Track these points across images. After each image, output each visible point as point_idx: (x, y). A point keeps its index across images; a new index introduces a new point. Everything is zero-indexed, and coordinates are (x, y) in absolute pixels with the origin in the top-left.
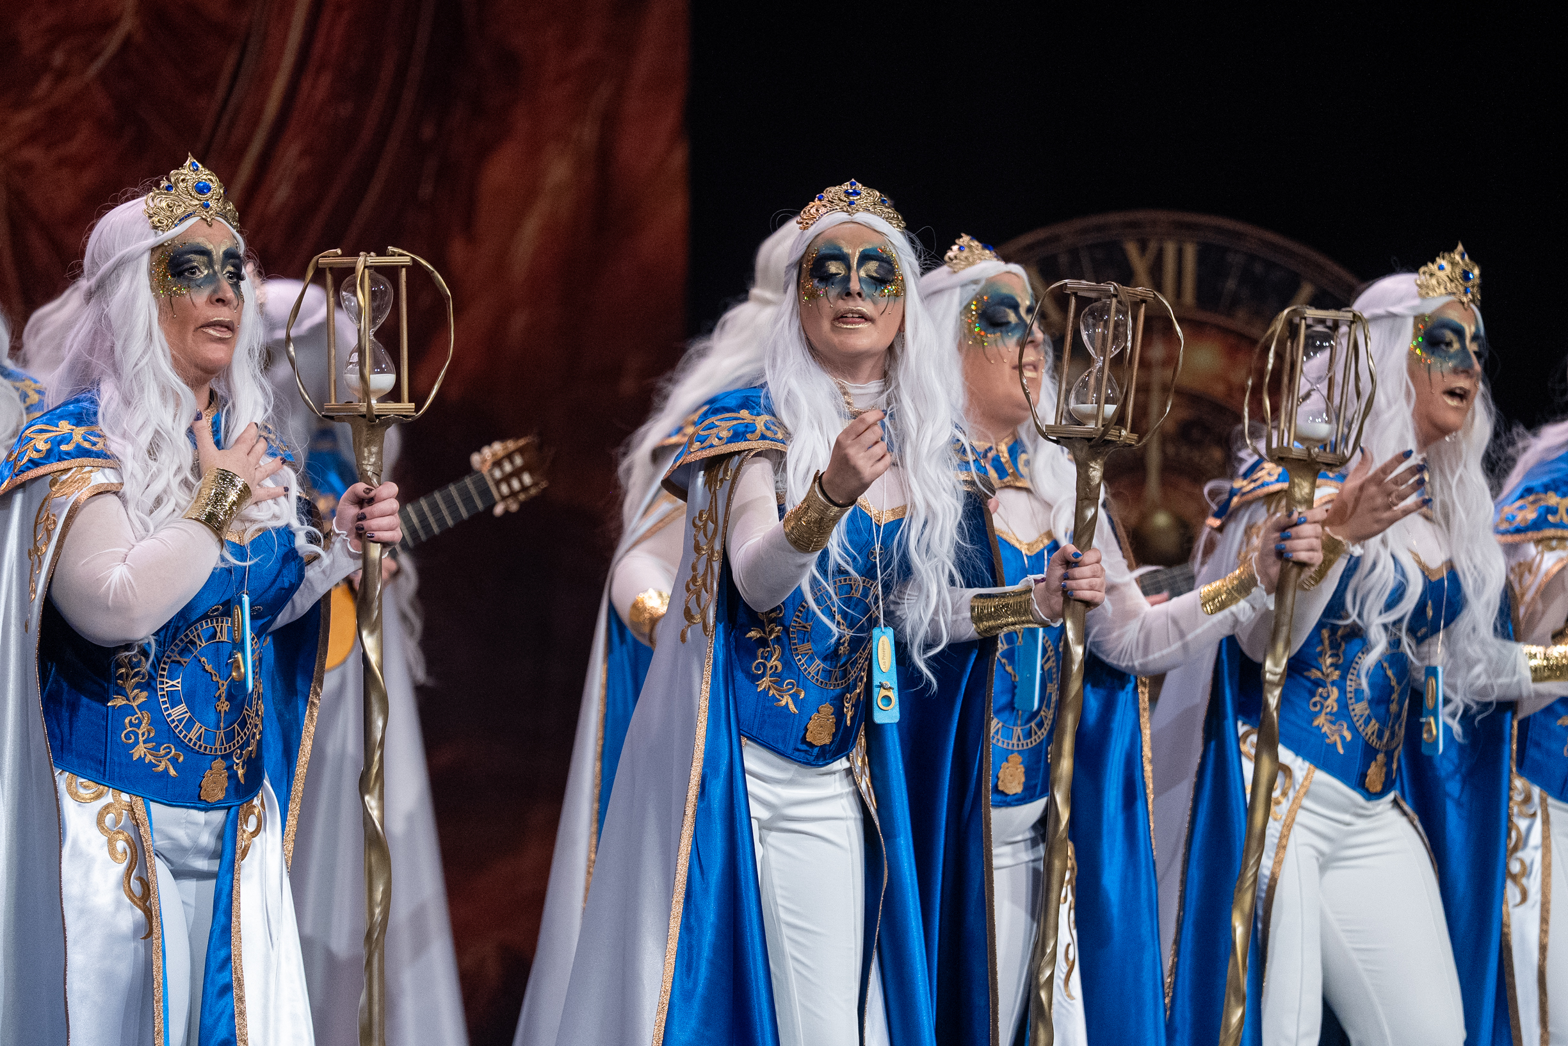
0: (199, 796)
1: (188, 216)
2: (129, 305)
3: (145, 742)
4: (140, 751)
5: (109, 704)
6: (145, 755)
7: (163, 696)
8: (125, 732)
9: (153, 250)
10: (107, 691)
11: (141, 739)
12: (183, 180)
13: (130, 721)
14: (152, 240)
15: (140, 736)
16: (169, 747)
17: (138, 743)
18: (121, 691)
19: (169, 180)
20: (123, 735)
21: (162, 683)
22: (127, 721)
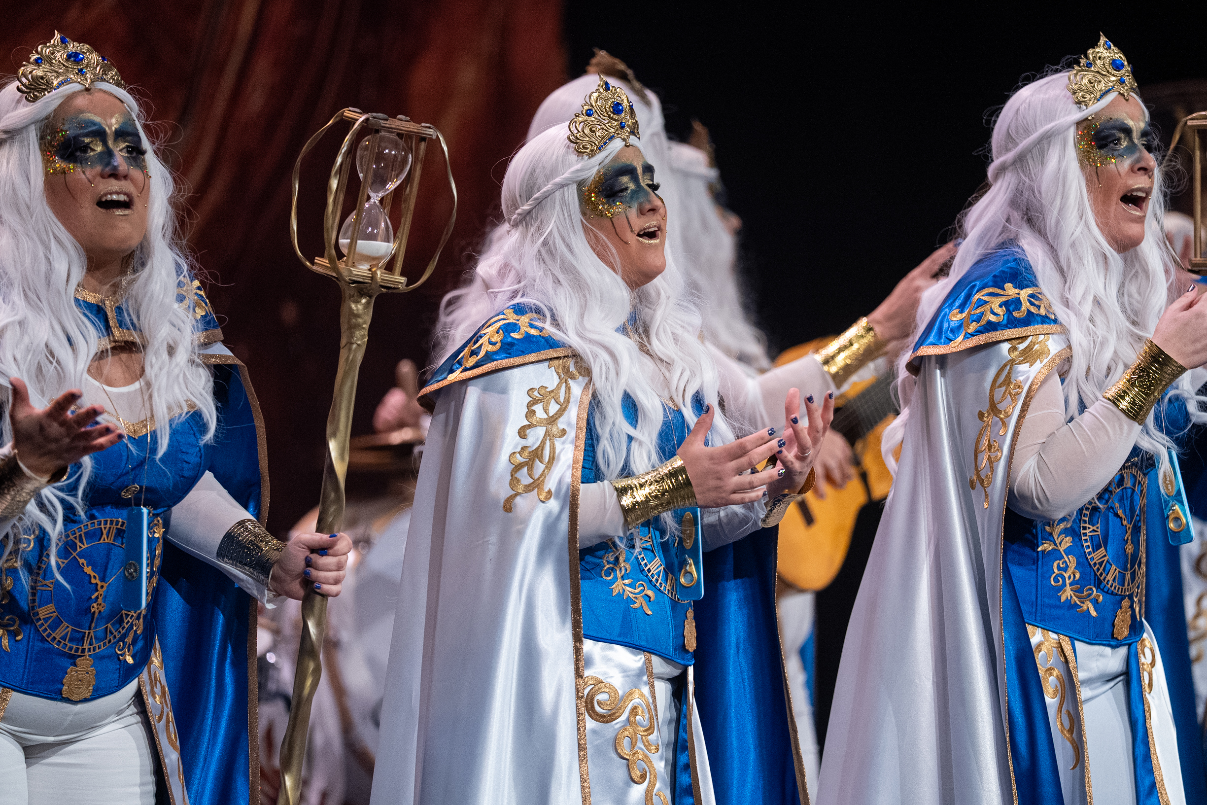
0: (1113, 634)
1: (1107, 92)
2: (1061, 179)
3: (1071, 585)
4: (1068, 593)
5: (1039, 549)
6: (1071, 597)
7: (1086, 541)
8: (1054, 575)
9: (1078, 124)
10: (1035, 537)
11: (1068, 582)
12: (1100, 58)
13: (1058, 564)
14: (1077, 115)
15: (1067, 579)
16: (1091, 589)
17: (1066, 586)
18: (1049, 537)
19: (1087, 57)
20: (1052, 579)
21: (1085, 528)
22: (1055, 564)
